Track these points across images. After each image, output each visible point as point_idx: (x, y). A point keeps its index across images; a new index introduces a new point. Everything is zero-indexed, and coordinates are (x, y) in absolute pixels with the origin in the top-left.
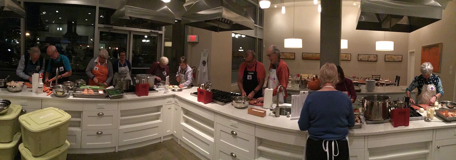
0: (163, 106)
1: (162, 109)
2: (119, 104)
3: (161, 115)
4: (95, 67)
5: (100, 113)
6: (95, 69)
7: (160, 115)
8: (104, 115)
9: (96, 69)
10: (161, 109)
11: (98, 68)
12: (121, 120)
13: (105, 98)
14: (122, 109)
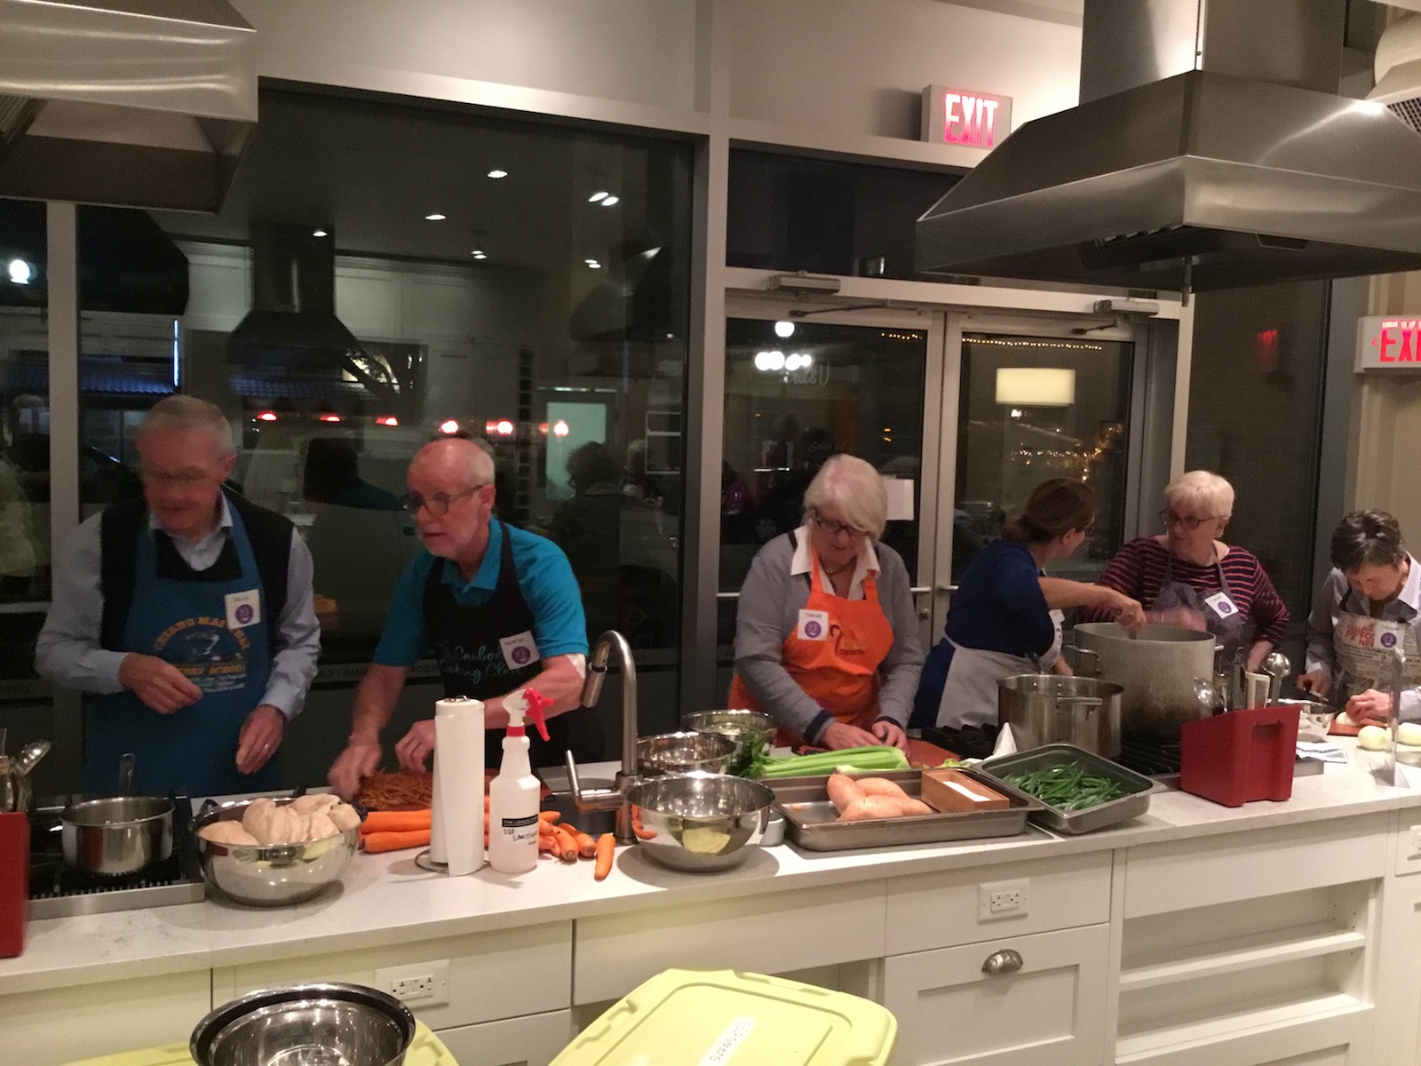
0: (1387, 883)
1: (1372, 904)
2: (1119, 869)
3: (1368, 953)
4: (804, 617)
5: (992, 957)
6: (802, 635)
7: (1356, 953)
8: (1025, 969)
9: (813, 628)
10: (1367, 905)
11: (824, 620)
12: (1128, 996)
13: (1023, 833)
14: (1131, 914)
